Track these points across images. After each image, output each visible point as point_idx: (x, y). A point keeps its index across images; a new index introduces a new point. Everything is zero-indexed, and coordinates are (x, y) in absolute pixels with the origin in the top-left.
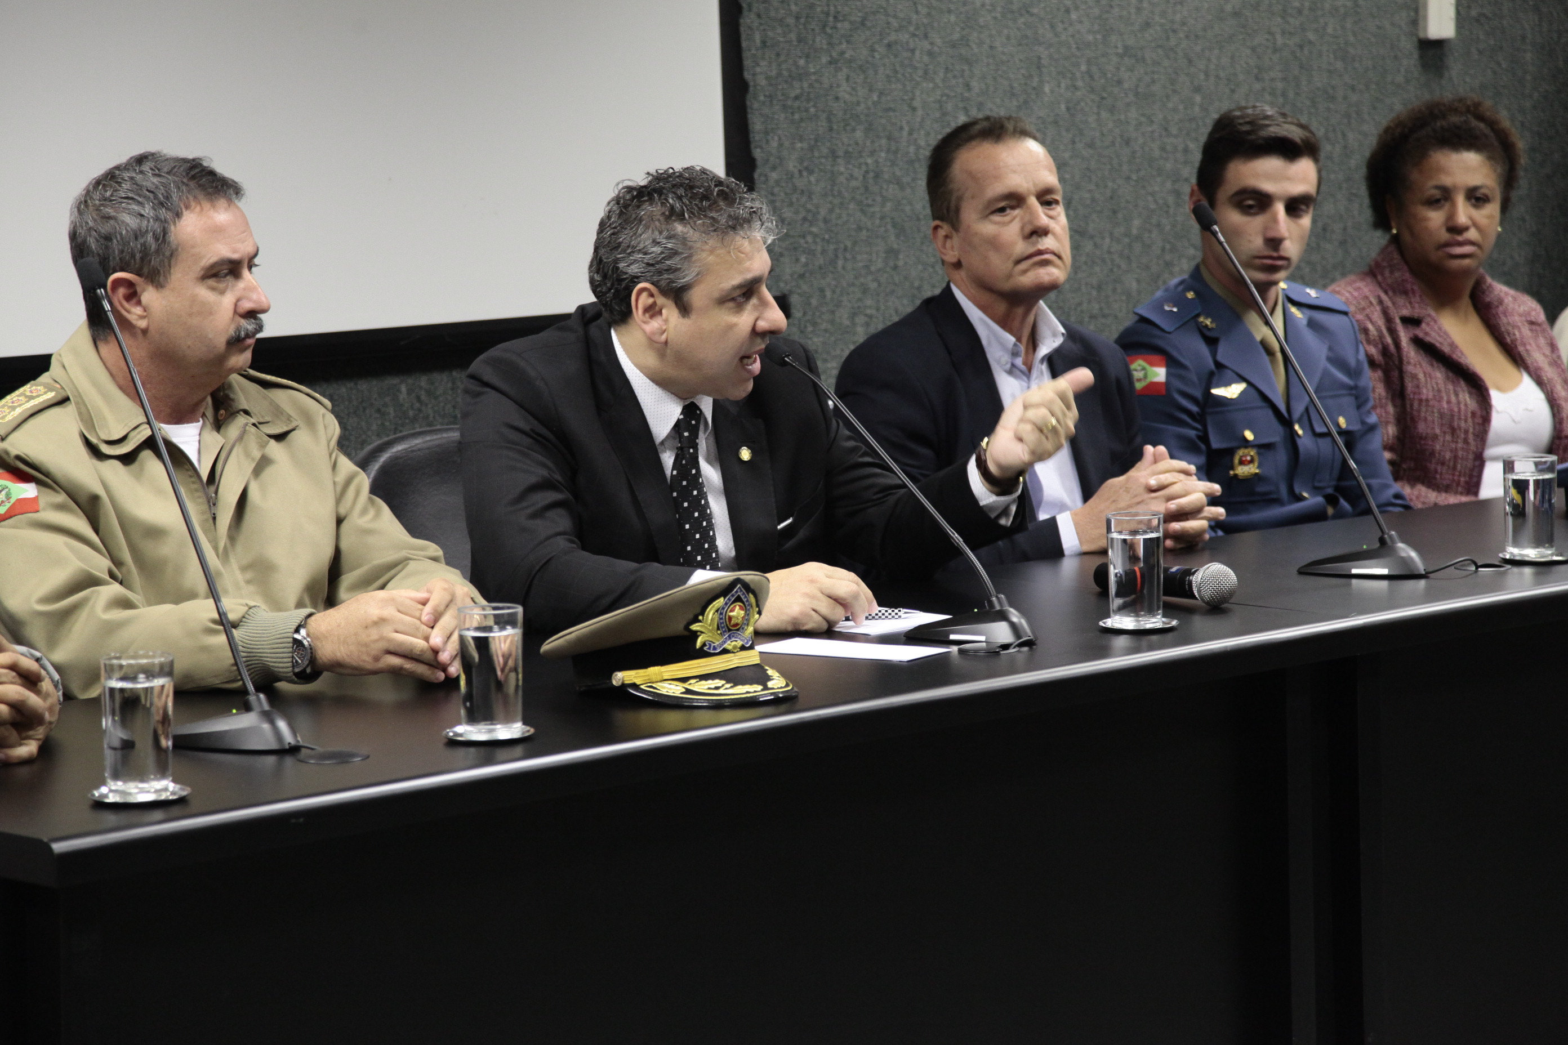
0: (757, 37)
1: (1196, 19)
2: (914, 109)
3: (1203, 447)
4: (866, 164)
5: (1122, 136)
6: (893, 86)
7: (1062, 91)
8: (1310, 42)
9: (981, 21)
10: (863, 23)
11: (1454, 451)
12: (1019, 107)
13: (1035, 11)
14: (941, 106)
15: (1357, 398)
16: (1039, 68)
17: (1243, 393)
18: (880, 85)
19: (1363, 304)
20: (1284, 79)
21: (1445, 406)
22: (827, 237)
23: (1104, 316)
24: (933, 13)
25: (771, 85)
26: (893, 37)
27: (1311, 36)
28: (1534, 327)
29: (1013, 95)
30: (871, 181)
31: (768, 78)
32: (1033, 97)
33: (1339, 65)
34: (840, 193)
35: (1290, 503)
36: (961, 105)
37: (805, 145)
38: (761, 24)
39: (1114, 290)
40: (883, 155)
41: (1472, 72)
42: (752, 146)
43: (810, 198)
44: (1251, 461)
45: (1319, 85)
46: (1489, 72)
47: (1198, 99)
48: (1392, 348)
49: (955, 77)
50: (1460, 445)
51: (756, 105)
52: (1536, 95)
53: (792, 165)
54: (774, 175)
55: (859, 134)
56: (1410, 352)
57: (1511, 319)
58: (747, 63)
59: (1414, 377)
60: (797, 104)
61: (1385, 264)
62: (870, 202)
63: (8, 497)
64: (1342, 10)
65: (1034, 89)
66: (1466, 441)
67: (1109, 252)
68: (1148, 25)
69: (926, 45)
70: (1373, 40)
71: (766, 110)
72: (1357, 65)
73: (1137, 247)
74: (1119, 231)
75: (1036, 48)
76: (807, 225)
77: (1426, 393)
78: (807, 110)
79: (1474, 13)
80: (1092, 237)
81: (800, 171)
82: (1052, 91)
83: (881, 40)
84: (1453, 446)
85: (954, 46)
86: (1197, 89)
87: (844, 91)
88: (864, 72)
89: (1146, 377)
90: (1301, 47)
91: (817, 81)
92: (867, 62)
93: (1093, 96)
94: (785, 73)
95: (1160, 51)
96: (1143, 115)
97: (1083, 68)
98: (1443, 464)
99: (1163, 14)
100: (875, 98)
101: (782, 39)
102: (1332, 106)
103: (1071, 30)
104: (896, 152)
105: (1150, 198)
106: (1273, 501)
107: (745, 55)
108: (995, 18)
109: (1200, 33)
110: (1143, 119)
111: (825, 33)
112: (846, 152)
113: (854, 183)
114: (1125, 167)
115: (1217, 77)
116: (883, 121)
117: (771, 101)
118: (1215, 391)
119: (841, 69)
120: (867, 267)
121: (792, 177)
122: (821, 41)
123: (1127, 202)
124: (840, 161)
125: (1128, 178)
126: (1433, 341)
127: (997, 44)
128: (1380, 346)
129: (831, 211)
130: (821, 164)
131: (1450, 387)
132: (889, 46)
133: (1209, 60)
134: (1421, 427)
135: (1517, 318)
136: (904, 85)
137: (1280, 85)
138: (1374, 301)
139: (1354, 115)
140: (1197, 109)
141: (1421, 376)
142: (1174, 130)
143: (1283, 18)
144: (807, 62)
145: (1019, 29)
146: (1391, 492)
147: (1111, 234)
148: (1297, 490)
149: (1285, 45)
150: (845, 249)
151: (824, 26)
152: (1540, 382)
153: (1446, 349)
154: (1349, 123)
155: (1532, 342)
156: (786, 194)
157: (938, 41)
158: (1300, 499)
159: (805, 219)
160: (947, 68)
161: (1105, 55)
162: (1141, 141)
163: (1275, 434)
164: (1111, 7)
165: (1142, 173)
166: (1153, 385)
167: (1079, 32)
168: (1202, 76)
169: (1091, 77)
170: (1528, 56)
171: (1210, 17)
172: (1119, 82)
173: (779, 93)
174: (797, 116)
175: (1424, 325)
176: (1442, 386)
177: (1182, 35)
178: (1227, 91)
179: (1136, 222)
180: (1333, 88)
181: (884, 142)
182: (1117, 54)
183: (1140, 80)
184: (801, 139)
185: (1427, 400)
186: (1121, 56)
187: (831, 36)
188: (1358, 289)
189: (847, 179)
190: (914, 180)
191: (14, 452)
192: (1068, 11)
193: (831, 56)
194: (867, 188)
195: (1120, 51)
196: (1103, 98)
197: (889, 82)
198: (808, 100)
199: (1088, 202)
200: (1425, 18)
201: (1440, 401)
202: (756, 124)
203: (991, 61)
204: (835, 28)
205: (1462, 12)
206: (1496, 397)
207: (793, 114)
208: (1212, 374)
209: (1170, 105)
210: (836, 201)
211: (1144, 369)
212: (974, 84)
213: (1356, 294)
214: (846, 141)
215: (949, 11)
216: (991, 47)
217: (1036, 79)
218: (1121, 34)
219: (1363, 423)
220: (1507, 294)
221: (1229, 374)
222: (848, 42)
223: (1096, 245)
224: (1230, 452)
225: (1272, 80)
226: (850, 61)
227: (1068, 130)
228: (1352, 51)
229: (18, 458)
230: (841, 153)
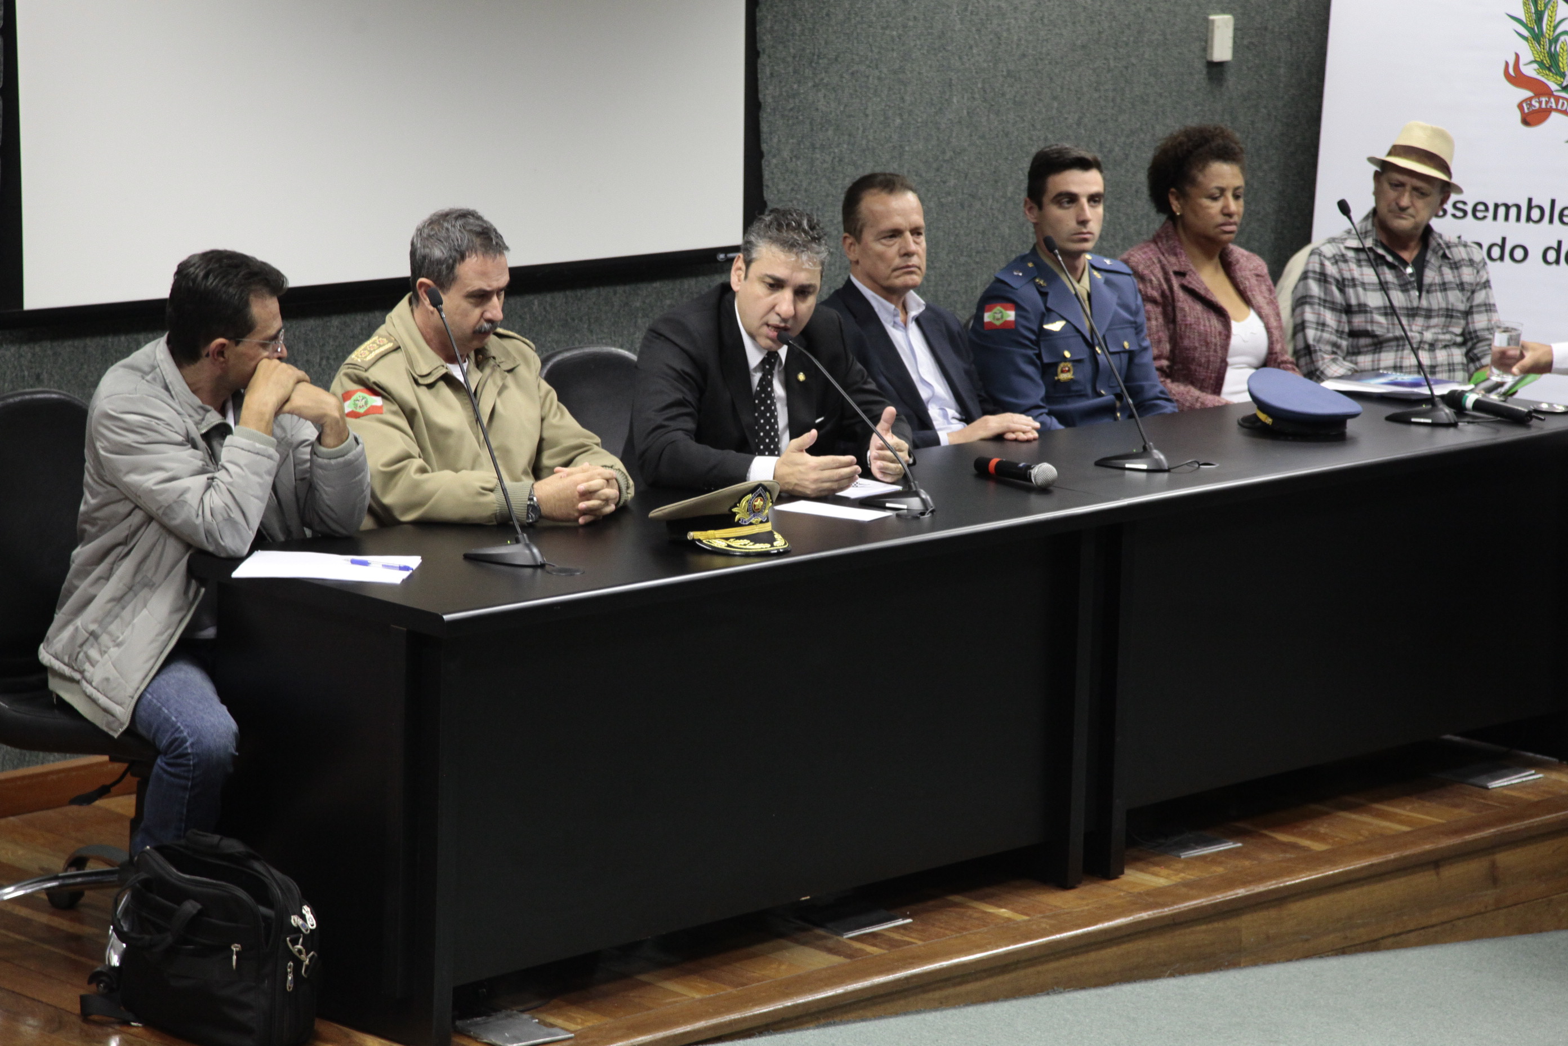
0: (768, 71)
1: (1056, 51)
2: (867, 116)
3: (1038, 362)
4: (834, 153)
5: (1003, 131)
6: (854, 100)
7: (965, 100)
8: (1133, 65)
9: (914, 56)
10: (836, 59)
11: (1208, 357)
12: (936, 113)
13: (950, 48)
14: (885, 114)
15: (1136, 329)
16: (950, 86)
17: (1063, 328)
18: (845, 100)
19: (1149, 263)
20: (1114, 90)
21: (1202, 328)
22: (806, 201)
23: (986, 252)
24: (883, 51)
25: (775, 102)
26: (855, 68)
27: (1134, 60)
28: (1259, 278)
29: (932, 104)
30: (836, 163)
31: (773, 97)
32: (946, 106)
33: (1152, 80)
34: (816, 172)
35: (1094, 397)
36: (898, 112)
37: (795, 141)
38: (770, 62)
39: (994, 234)
40: (845, 146)
41: (1242, 82)
42: (762, 141)
43: (797, 175)
44: (1069, 371)
45: (1138, 93)
46: (1255, 83)
47: (1056, 104)
48: (1167, 292)
49: (894, 93)
50: (1212, 353)
51: (765, 116)
52: (1286, 97)
53: (786, 154)
54: (774, 161)
55: (830, 133)
56: (1180, 294)
57: (1243, 273)
58: (761, 87)
59: (1182, 309)
60: (791, 114)
61: (1163, 235)
62: (835, 177)
63: (366, 403)
64: (1155, 42)
65: (946, 100)
66: (1215, 351)
67: (992, 209)
68: (1024, 55)
69: (877, 73)
70: (1176, 62)
71: (771, 118)
72: (1164, 79)
73: (1010, 205)
74: (997, 195)
75: (949, 73)
76: (793, 193)
77: (1190, 320)
78: (797, 118)
79: (1245, 42)
80: (980, 199)
81: (791, 158)
82: (958, 102)
83: (847, 70)
84: (1207, 354)
85: (895, 72)
86: (1055, 98)
87: (821, 105)
88: (835, 91)
89: (1002, 317)
90: (1126, 68)
91: (804, 98)
92: (838, 85)
93: (984, 104)
94: (784, 94)
95: (1031, 73)
96: (1018, 116)
97: (980, 85)
98: (1200, 365)
99: (1035, 48)
100: (842, 108)
101: (783, 71)
102: (1146, 108)
103: (972, 60)
104: (853, 145)
105: (1020, 172)
106: (1081, 395)
107: (760, 82)
108: (923, 54)
109: (1059, 60)
110: (1018, 119)
111: (812, 67)
112: (822, 145)
113: (825, 165)
114: (1005, 152)
115: (1069, 89)
116: (847, 124)
117: (775, 112)
118: (1046, 327)
119: (820, 90)
120: (831, 221)
121: (786, 162)
122: (808, 72)
123: (1005, 175)
124: (817, 151)
125: (1006, 159)
126: (1193, 287)
127: (923, 71)
128: (1160, 291)
129: (810, 184)
130: (805, 153)
131: (1205, 316)
132: (853, 74)
133: (1064, 78)
134: (1186, 343)
135: (1248, 273)
136: (861, 100)
137: (1111, 94)
138: (1156, 261)
139: (1160, 113)
140: (1054, 111)
141: (1187, 309)
142: (1039, 127)
143: (1115, 48)
144: (799, 86)
145: (938, 60)
146: (1158, 389)
147: (993, 197)
148: (1098, 389)
149: (1116, 67)
150: (818, 209)
151: (811, 63)
152: (1261, 316)
153: (1202, 292)
154: (1157, 119)
155: (1256, 289)
156: (781, 173)
157: (885, 70)
158: (1100, 395)
159: (792, 189)
160: (890, 88)
161: (995, 76)
162: (1016, 133)
163: (1084, 353)
164: (1000, 44)
165: (1016, 155)
166: (1006, 322)
167: (978, 61)
168: (1059, 89)
169: (985, 91)
170: (1282, 71)
171: (1065, 50)
172: (1003, 95)
173: (780, 107)
174: (790, 122)
175: (1187, 277)
176: (1200, 315)
177: (1047, 62)
178: (1075, 98)
179: (1010, 188)
180: (1147, 95)
181: (846, 138)
182: (1002, 76)
183: (1017, 92)
184: (793, 137)
185: (1191, 325)
186: (1005, 77)
187: (815, 69)
188: (1145, 253)
189: (822, 163)
190: (864, 162)
191: (373, 379)
192: (971, 48)
193: (814, 82)
194: (833, 169)
195: (1005, 73)
196: (992, 105)
197: (852, 98)
198: (798, 112)
199: (979, 175)
200: (1212, 47)
201: (1199, 325)
202: (764, 127)
203: (919, 82)
204: (817, 63)
205: (1238, 41)
206: (1234, 324)
207: (788, 120)
208: (1043, 315)
209: (1037, 109)
210: (814, 177)
211: (1001, 312)
212: (907, 98)
213: (1144, 256)
214: (821, 137)
215: (893, 50)
216: (919, 73)
217: (948, 94)
218: (1006, 62)
219: (1140, 345)
220: (1243, 255)
221: (1054, 315)
222: (826, 72)
223: (982, 204)
224: (1055, 365)
225: (1106, 90)
226: (827, 85)
227: (967, 127)
228: (1161, 69)
229: (375, 383)
230: (818, 146)
